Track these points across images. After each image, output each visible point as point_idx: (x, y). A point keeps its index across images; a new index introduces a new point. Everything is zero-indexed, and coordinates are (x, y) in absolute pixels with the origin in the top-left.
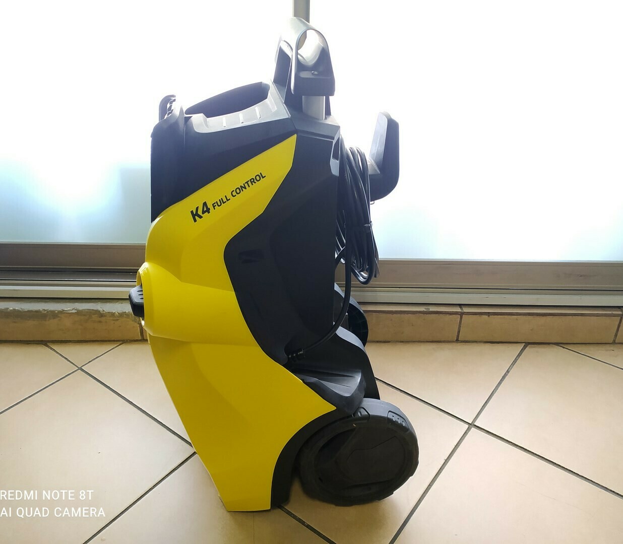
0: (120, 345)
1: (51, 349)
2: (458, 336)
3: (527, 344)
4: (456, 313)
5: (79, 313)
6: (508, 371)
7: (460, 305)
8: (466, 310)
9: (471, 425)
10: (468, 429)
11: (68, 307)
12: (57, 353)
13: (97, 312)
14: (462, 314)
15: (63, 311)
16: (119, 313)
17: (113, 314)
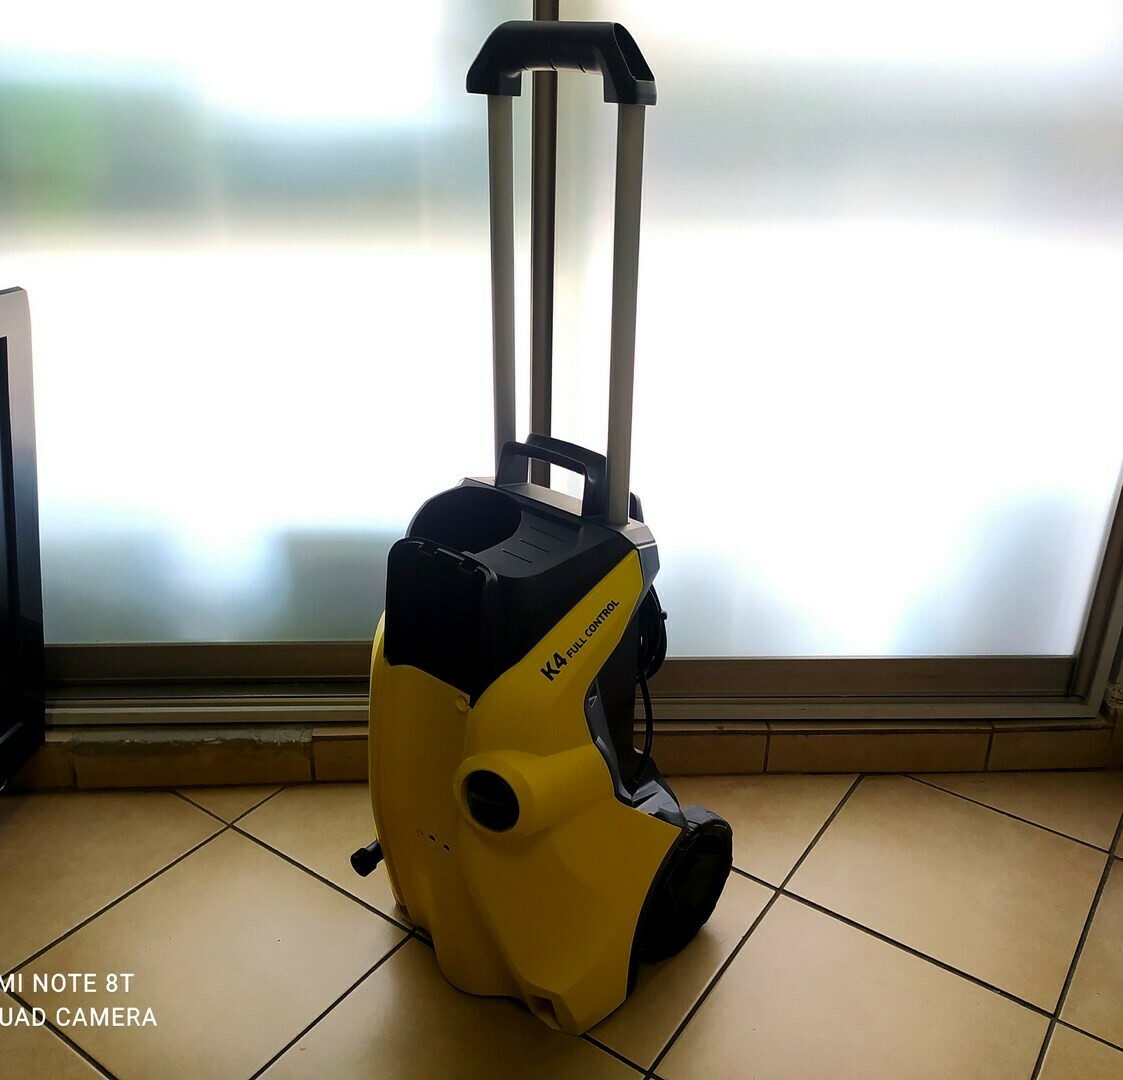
0: (282, 790)
1: (183, 798)
2: (765, 766)
3: (864, 775)
4: (762, 733)
5: (225, 744)
6: (833, 815)
7: (767, 722)
8: (774, 728)
9: (780, 891)
10: (775, 897)
11: (209, 736)
12: (193, 803)
13: (251, 742)
14: (769, 734)
15: (203, 741)
16: (282, 744)
17: (273, 745)
